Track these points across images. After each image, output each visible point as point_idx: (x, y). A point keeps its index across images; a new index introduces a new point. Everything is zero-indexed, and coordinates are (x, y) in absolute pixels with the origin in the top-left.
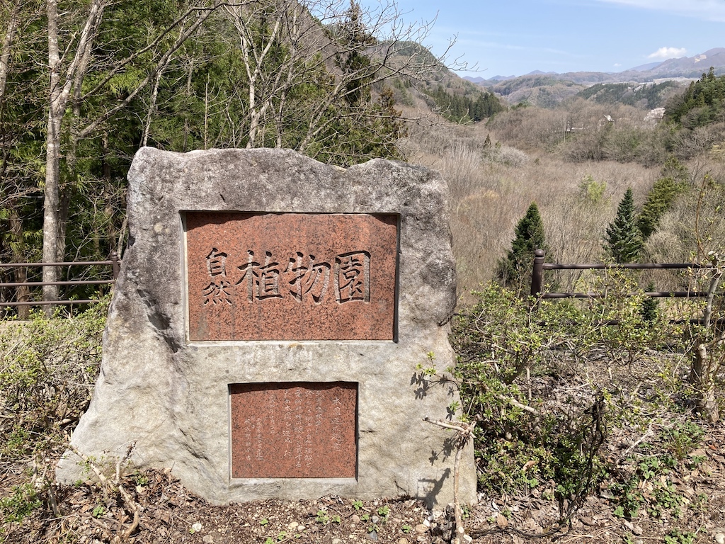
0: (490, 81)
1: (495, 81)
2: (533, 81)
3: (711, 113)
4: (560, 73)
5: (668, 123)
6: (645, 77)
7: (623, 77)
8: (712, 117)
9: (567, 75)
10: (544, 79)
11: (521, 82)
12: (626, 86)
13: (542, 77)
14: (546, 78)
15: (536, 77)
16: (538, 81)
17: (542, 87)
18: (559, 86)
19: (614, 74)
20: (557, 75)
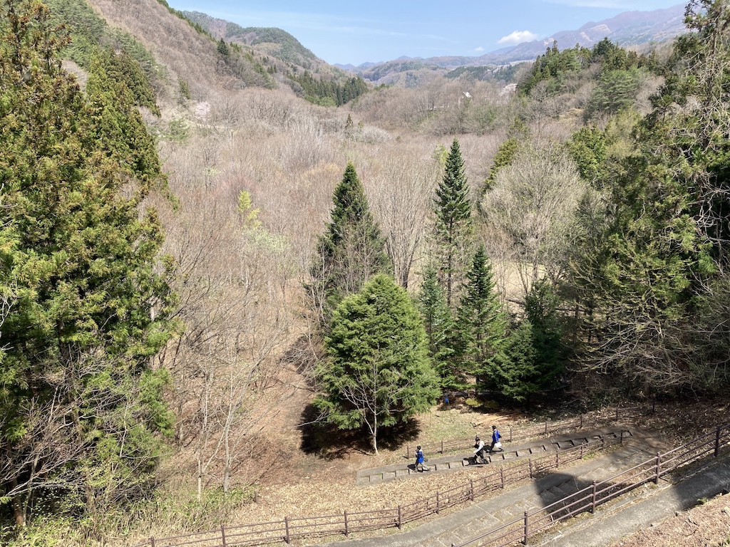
0: (359, 67)
1: (363, 67)
2: (400, 66)
3: (557, 85)
4: (425, 58)
5: (520, 97)
6: (502, 60)
7: (482, 60)
8: (557, 89)
9: (431, 59)
10: (410, 63)
11: (389, 68)
12: (485, 68)
13: (408, 62)
14: (411, 63)
15: (403, 62)
16: (405, 66)
17: (409, 71)
18: (425, 70)
19: (474, 58)
20: (423, 60)
